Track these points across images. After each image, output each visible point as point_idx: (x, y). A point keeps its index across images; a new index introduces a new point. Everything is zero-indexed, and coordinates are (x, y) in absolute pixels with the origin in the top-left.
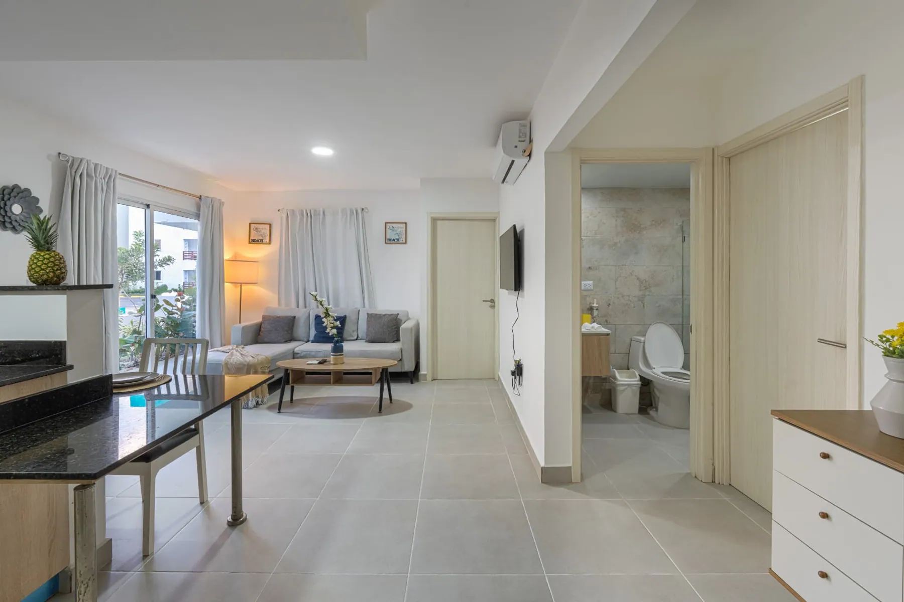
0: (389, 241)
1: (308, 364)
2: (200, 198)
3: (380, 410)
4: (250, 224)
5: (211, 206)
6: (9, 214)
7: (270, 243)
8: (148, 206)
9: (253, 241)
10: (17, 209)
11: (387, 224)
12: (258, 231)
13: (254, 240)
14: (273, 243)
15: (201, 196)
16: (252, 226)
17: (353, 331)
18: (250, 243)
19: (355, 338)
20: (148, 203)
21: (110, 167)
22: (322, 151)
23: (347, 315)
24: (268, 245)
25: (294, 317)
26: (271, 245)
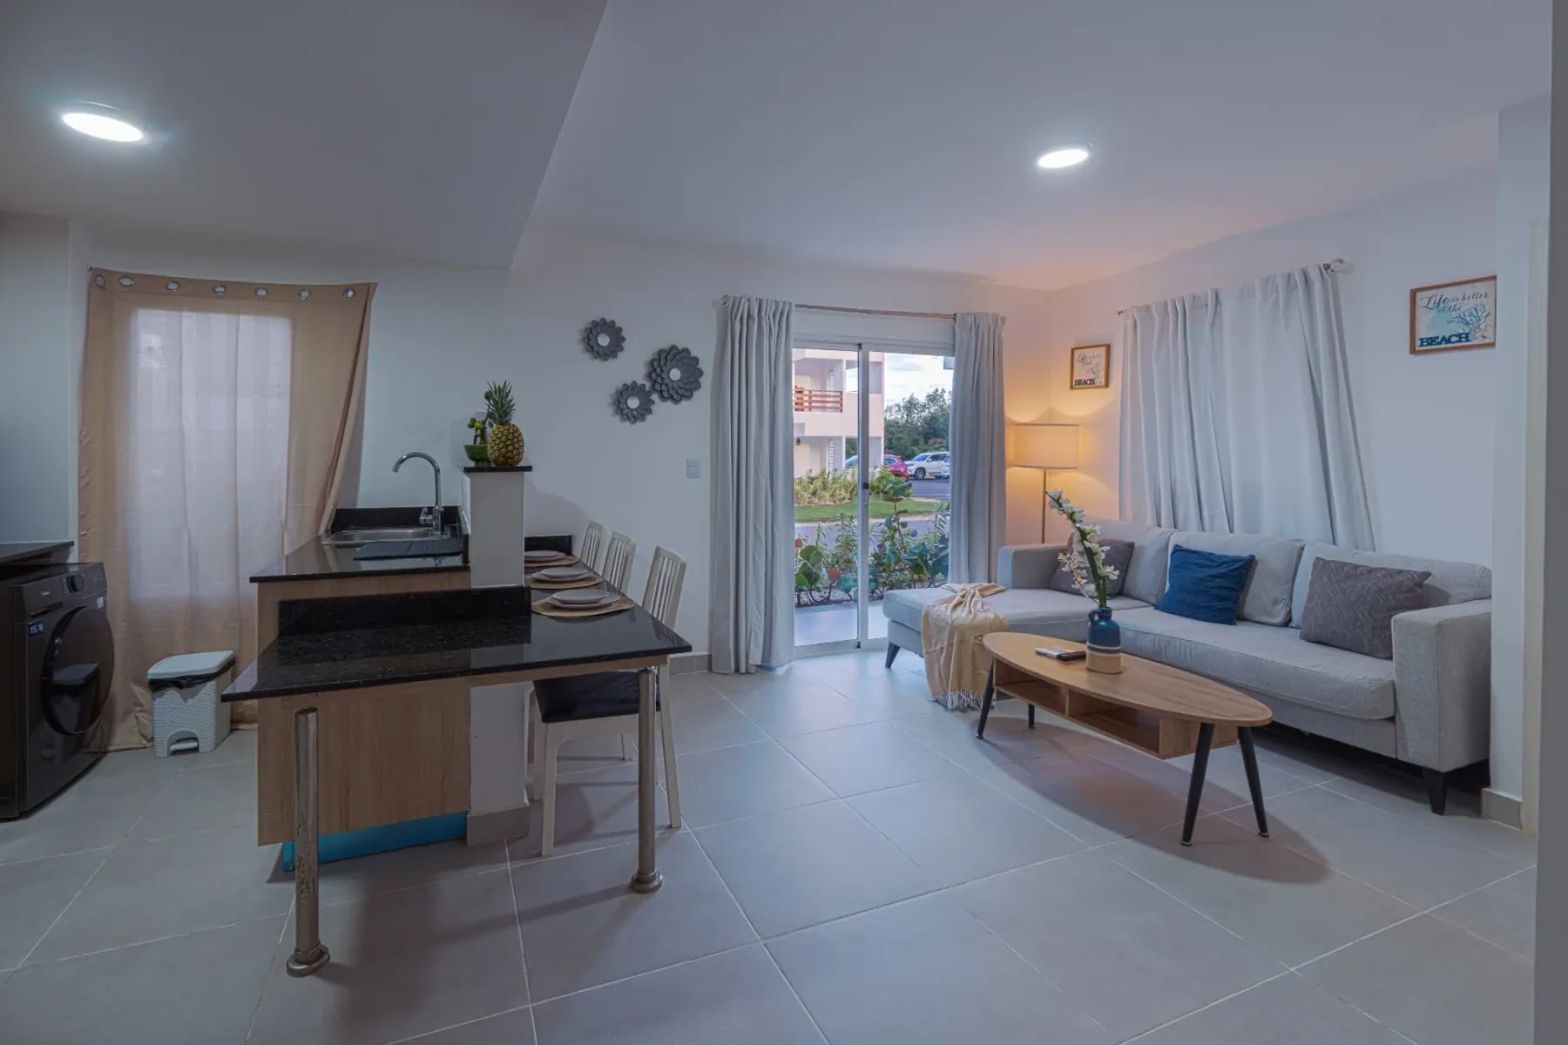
0: (1423, 345)
1: (1038, 653)
2: (954, 317)
3: (1187, 836)
4: (1073, 350)
5: (973, 330)
6: (666, 381)
7: (1107, 385)
8: (860, 345)
9: (1077, 384)
10: (675, 374)
11: (1419, 295)
12: (1086, 364)
13: (1079, 382)
14: (1112, 384)
15: (955, 315)
16: (1077, 353)
17: (1275, 602)
18: (1072, 387)
19: (1280, 619)
20: (858, 342)
21: (781, 299)
22: (1062, 159)
23: (1257, 557)
24: (1105, 390)
25: (1131, 546)
26: (1108, 389)
